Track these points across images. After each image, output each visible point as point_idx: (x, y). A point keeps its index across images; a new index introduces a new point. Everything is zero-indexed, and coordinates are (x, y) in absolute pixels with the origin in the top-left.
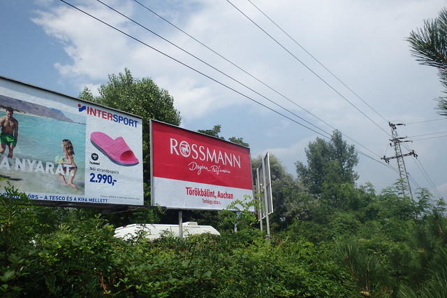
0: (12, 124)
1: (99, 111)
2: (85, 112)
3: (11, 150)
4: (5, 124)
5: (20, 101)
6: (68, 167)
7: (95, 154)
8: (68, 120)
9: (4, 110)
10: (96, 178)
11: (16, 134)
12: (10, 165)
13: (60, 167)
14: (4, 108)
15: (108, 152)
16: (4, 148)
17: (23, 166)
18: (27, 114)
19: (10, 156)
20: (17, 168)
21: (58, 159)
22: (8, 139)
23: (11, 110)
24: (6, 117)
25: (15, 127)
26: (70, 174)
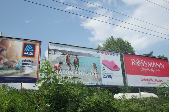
0: (77, 60)
1: (104, 52)
2: (99, 53)
3: (77, 69)
4: (75, 61)
5: (79, 52)
6: (95, 73)
7: (104, 68)
8: (94, 57)
9: (74, 56)
10: (105, 76)
11: (78, 63)
12: (78, 74)
13: (93, 73)
14: (74, 55)
15: (108, 66)
16: (75, 68)
17: (81, 74)
18: (81, 56)
19: (77, 71)
20: (80, 74)
21: (92, 70)
22: (76, 65)
23: (76, 56)
24: (75, 58)
25: (78, 61)
26: (96, 75)
